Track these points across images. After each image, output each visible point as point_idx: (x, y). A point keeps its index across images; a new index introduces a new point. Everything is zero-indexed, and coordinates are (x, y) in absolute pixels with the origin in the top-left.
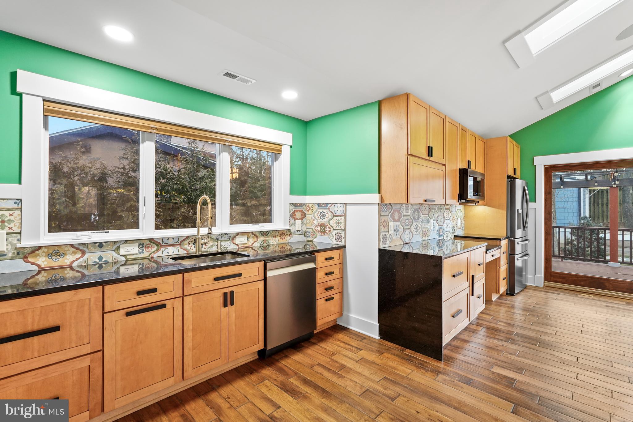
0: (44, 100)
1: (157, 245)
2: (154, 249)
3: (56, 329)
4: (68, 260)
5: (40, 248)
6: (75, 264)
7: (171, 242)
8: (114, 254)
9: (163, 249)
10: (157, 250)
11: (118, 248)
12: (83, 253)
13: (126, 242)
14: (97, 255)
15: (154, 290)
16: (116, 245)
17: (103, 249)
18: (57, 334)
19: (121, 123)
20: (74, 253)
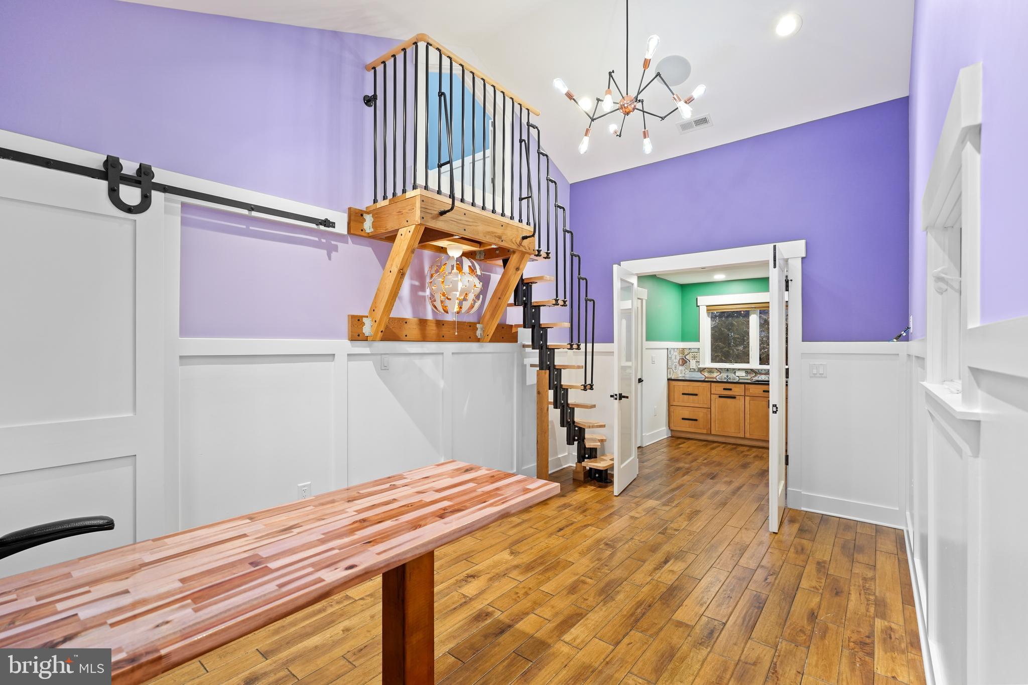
0: (707, 306)
1: (755, 373)
2: (754, 375)
3: (696, 395)
4: (715, 375)
5: (705, 368)
6: (717, 377)
7: (763, 372)
8: (733, 375)
9: (759, 375)
10: (755, 376)
11: (735, 372)
12: (721, 373)
13: (739, 369)
14: (726, 374)
15: (731, 389)
16: (734, 371)
17: (728, 372)
18: (696, 397)
19: (736, 308)
20: (717, 372)
